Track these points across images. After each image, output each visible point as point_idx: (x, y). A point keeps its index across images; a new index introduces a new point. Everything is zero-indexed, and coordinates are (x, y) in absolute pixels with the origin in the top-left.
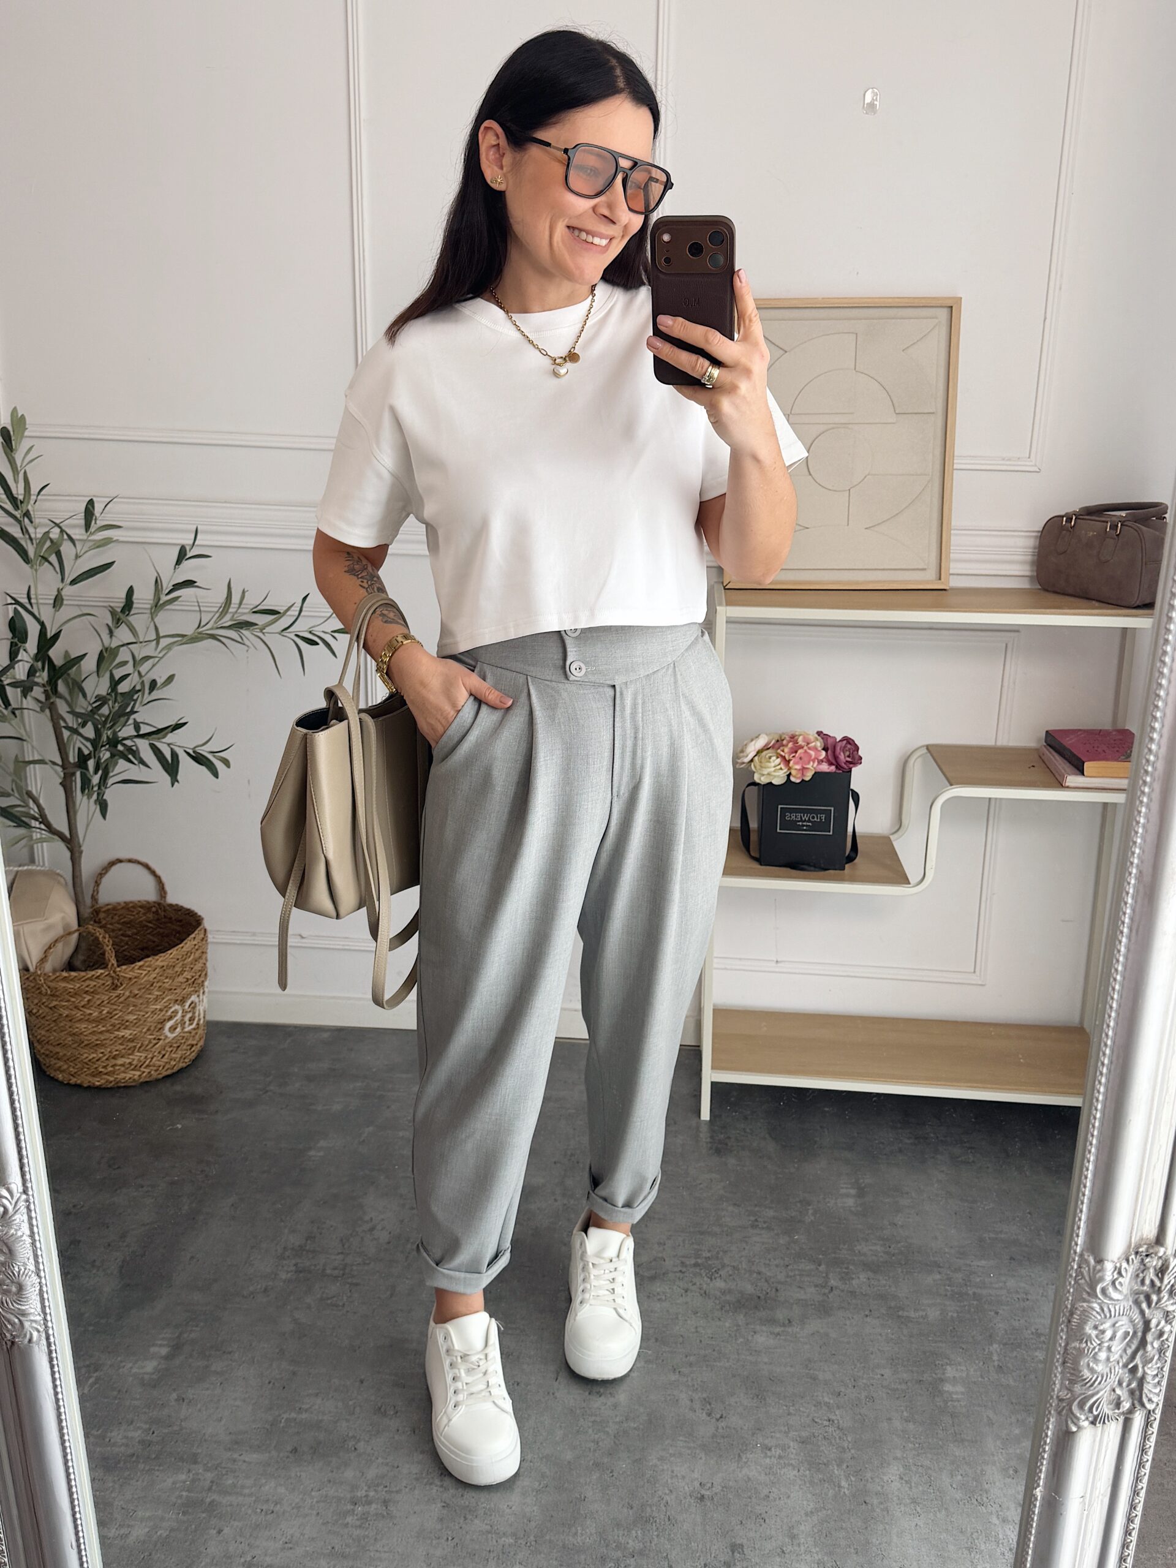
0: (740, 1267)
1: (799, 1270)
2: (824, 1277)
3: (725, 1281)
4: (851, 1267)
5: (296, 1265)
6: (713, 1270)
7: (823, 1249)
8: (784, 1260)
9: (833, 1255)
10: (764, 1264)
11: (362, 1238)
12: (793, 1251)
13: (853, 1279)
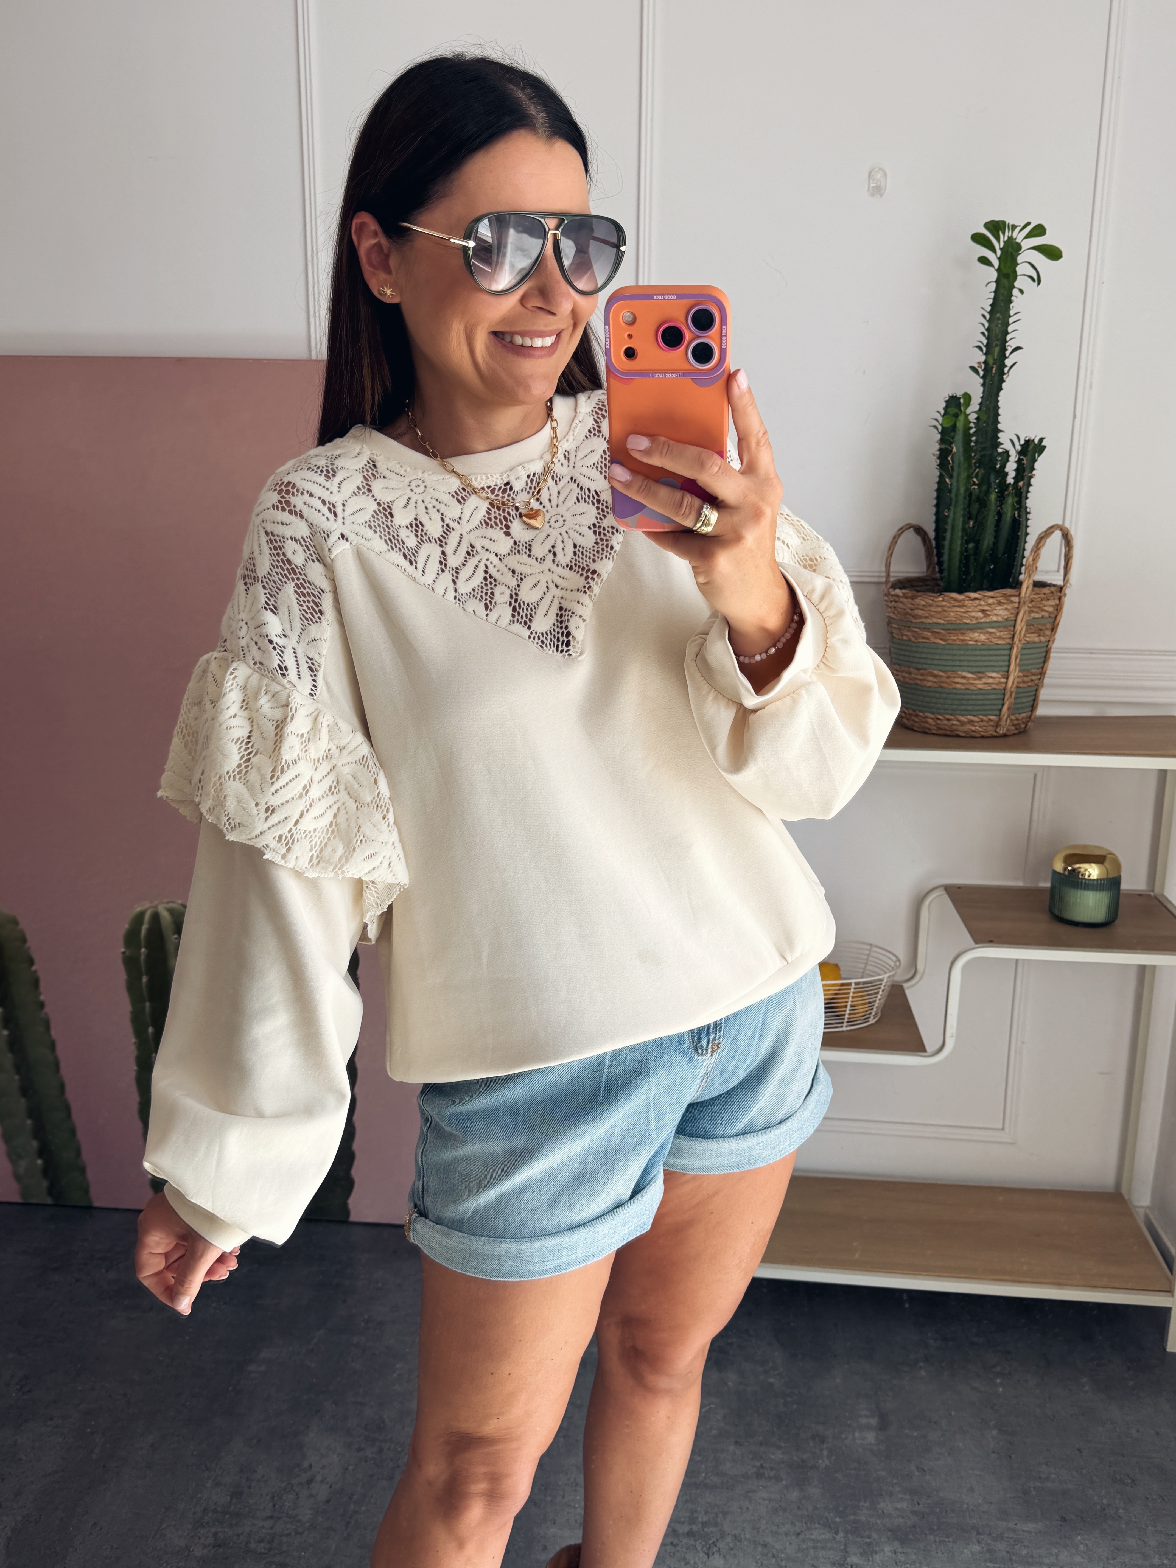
0: (742, 1536)
1: (813, 1540)
2: (842, 1550)
3: (724, 1557)
4: (875, 1535)
5: (215, 1535)
6: (711, 1542)
7: (841, 1509)
8: (795, 1526)
9: (852, 1517)
10: (772, 1532)
11: (297, 1494)
12: (805, 1513)
13: (876, 1553)
